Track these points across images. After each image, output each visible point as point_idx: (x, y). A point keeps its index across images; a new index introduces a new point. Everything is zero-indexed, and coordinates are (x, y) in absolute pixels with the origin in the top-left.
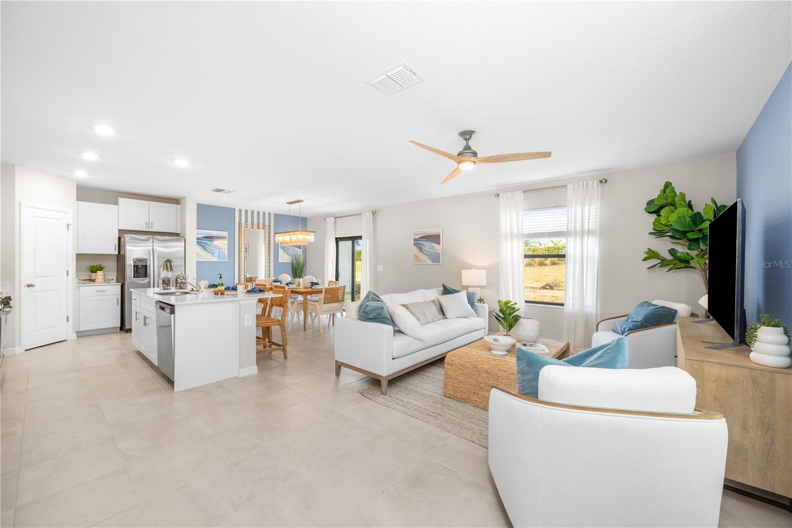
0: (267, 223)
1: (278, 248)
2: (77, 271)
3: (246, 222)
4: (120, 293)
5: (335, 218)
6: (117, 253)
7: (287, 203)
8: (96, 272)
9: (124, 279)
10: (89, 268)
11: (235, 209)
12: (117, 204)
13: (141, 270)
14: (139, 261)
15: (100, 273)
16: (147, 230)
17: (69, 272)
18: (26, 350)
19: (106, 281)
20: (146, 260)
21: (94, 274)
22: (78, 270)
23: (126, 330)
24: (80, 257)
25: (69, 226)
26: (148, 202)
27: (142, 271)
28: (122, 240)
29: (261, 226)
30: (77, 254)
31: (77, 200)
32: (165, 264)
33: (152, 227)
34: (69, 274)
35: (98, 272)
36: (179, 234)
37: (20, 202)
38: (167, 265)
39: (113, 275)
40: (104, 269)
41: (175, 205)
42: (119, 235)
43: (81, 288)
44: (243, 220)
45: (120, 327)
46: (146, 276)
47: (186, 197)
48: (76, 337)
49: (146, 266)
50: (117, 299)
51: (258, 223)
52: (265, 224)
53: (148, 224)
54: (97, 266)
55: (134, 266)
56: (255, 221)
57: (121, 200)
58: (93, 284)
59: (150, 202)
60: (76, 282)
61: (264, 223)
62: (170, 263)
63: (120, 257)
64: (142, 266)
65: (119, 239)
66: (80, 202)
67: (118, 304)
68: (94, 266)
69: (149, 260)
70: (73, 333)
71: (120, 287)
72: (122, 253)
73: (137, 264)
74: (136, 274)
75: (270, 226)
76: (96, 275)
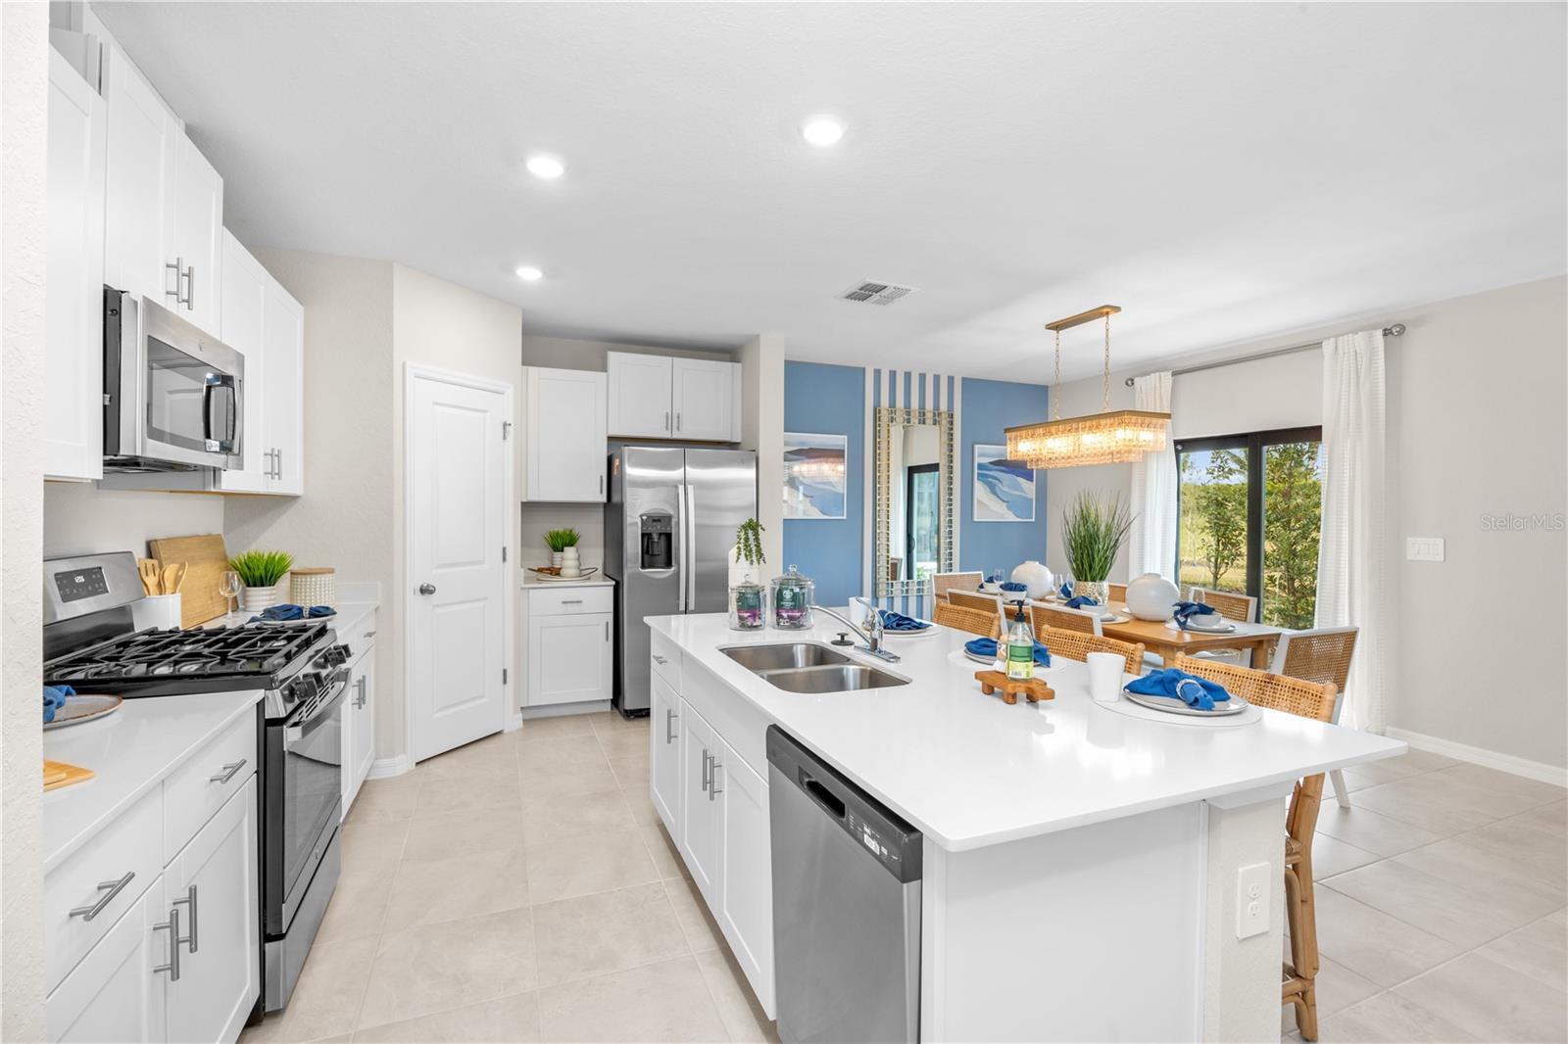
0: (944, 407)
1: (973, 480)
2: (522, 546)
3: (893, 404)
4: (611, 609)
5: (1174, 374)
6: (604, 499)
7: (1050, 327)
8: (562, 551)
9: (620, 568)
10: (550, 539)
11: (864, 369)
12: (604, 368)
13: (659, 545)
14: (654, 521)
15: (570, 552)
16: (667, 435)
17: (507, 550)
18: (417, 764)
19: (583, 574)
20: (670, 518)
21: (558, 555)
22: (526, 542)
23: (626, 711)
24: (530, 509)
25: (508, 427)
26: (669, 359)
27: (659, 548)
28: (617, 462)
29: (929, 416)
30: (522, 503)
31: (524, 364)
32: (742, 534)
33: (678, 428)
34: (507, 558)
35: (566, 548)
36: (739, 443)
37: (404, 364)
38: (747, 539)
39: (595, 557)
40: (577, 544)
41: (730, 364)
42: (608, 451)
43: (531, 591)
44: (885, 402)
45: (612, 700)
46: (669, 564)
47: (758, 336)
48: (520, 724)
49: (669, 536)
50: (605, 624)
51: (922, 406)
52: (938, 409)
53: (670, 419)
54: (565, 533)
55: (643, 535)
56: (915, 405)
57: (614, 358)
58: (555, 582)
59: (676, 360)
60: (523, 575)
61: (937, 407)
62: (756, 535)
63: (612, 509)
64: (660, 534)
65: (610, 461)
66: (531, 368)
67: (607, 639)
68: (558, 533)
69: (676, 516)
70: (515, 713)
71: (611, 590)
72: (615, 498)
73: (650, 530)
74: (646, 556)
75: (951, 416)
76: (563, 559)
